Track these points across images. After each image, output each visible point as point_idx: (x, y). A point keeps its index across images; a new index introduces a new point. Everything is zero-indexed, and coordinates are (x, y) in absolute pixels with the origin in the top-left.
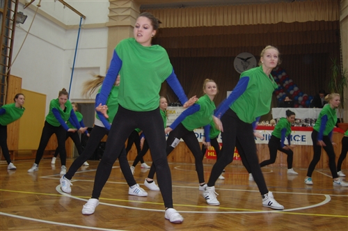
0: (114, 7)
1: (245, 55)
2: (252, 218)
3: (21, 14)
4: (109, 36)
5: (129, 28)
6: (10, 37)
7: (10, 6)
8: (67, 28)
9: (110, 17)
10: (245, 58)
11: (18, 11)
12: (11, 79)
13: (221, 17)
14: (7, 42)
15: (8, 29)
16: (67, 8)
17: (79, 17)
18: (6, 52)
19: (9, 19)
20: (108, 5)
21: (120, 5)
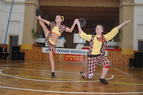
5: (34, 5)
8: (7, 3)
10: (82, 20)
13: (73, 3)
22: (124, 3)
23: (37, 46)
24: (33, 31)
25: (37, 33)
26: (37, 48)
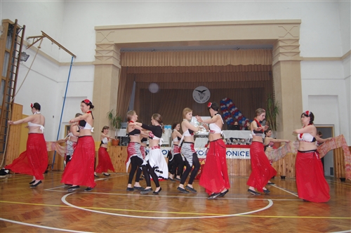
0: (99, 49)
1: (201, 88)
2: (221, 221)
3: (24, 53)
4: (95, 72)
5: (111, 66)
6: (15, 72)
7: (15, 47)
8: (61, 65)
9: (96, 57)
10: (202, 90)
11: (22, 51)
12: (14, 106)
13: (184, 59)
14: (12, 76)
15: (13, 66)
16: (62, 49)
17: (71, 56)
18: (11, 84)
19: (14, 58)
20: (95, 47)
21: (104, 48)
22: (281, 58)
23: (119, 145)
24: (111, 115)
25: (118, 119)
26: (119, 148)
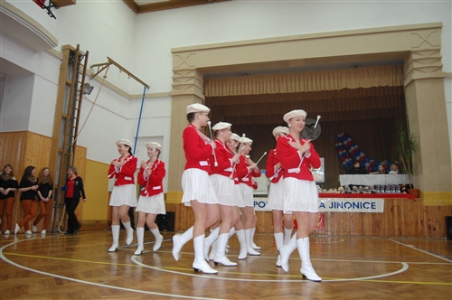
0: (177, 76)
1: (308, 122)
3: (88, 85)
4: (173, 105)
5: (193, 96)
6: (77, 107)
7: (77, 77)
8: (131, 98)
9: (173, 86)
10: (309, 124)
11: (85, 82)
12: (77, 149)
13: (285, 84)
14: (73, 113)
15: (75, 100)
16: (131, 78)
17: (143, 87)
18: (73, 122)
19: (76, 90)
20: (172, 74)
21: (184, 74)
